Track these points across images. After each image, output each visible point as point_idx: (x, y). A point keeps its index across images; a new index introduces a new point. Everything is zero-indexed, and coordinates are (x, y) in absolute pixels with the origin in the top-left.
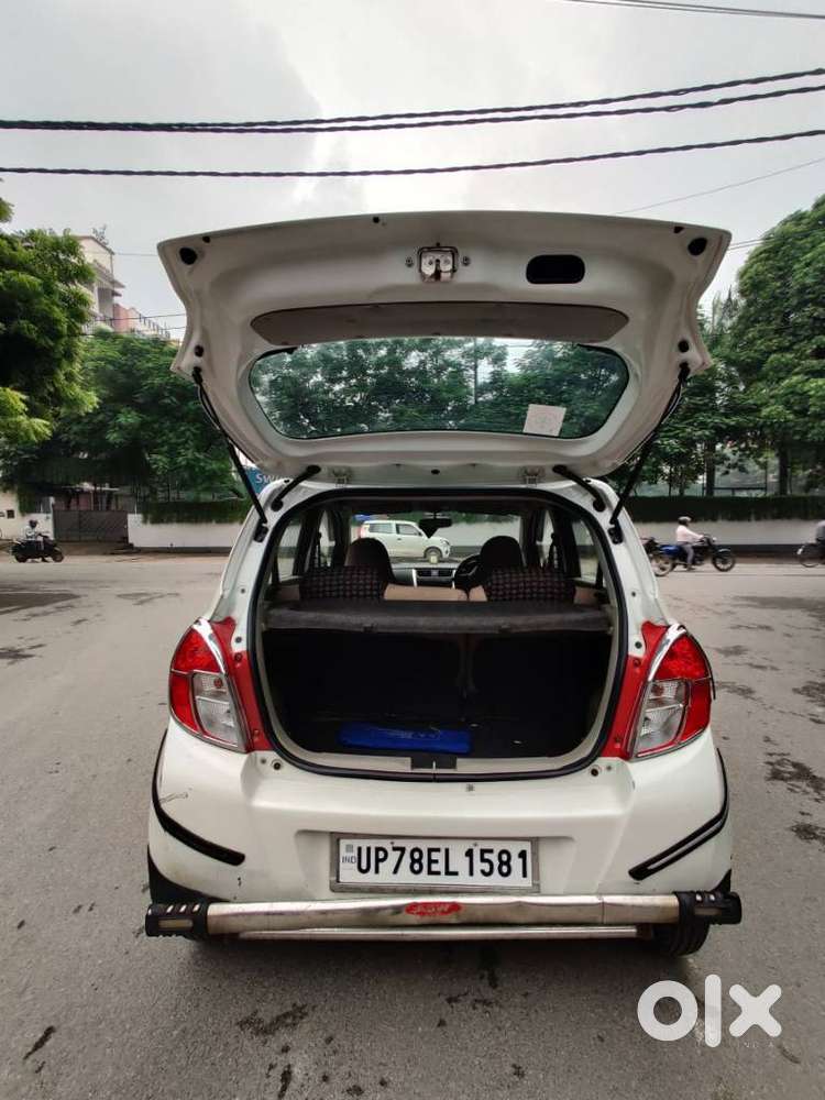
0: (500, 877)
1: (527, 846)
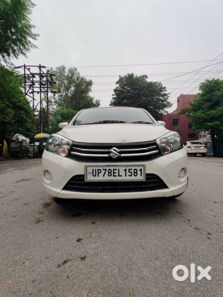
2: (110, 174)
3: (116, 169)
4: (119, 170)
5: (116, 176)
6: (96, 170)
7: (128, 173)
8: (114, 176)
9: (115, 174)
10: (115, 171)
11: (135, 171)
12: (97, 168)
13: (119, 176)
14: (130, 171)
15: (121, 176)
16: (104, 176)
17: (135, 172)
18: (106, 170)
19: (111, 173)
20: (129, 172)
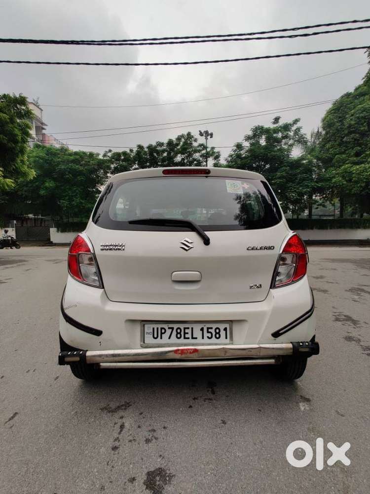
0: (215, 339)
1: (227, 326)
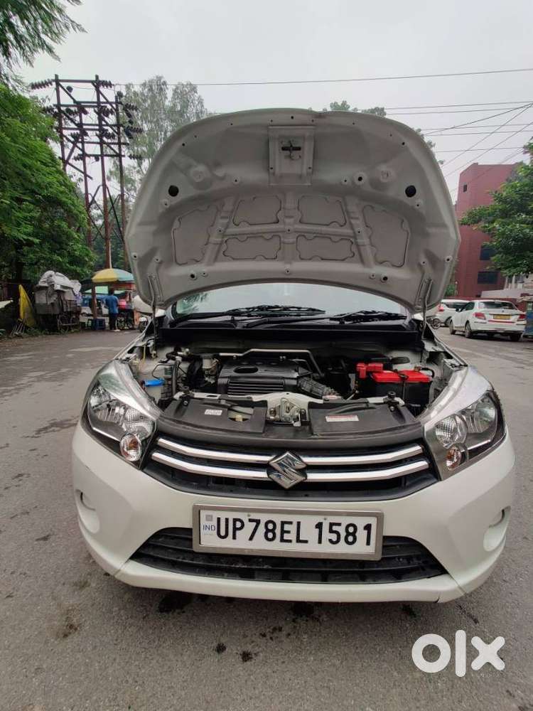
2: (270, 535)
3: (291, 523)
4: (299, 524)
5: (290, 541)
6: (227, 520)
7: (326, 535)
8: (282, 540)
9: (286, 537)
10: (287, 527)
11: (351, 530)
12: (231, 516)
13: (298, 540)
14: (335, 528)
15: (306, 542)
16: (251, 539)
17: (348, 534)
18: (258, 522)
19: (273, 531)
20: (331, 531)
